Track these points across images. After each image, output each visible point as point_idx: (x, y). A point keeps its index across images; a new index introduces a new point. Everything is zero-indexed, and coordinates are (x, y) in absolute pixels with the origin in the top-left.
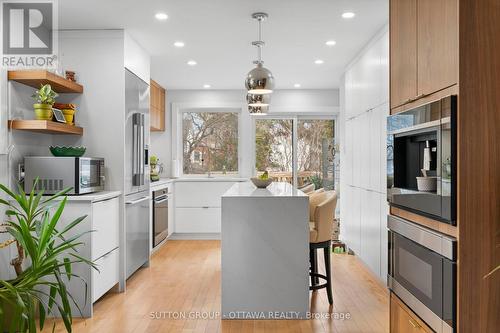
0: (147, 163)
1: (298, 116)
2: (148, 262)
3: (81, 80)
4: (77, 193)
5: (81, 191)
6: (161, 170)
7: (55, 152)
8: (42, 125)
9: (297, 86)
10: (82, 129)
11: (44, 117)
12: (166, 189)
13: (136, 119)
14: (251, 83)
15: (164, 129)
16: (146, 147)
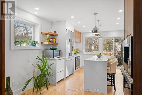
0: (73, 50)
1: (115, 38)
2: (73, 73)
3: (57, 33)
4: (54, 58)
5: (55, 57)
6: (80, 51)
7: (51, 49)
8: (47, 43)
9: (114, 30)
10: (57, 43)
11: (48, 41)
12: (80, 56)
13: (70, 41)
14: (93, 31)
15: (81, 42)
16: (73, 47)
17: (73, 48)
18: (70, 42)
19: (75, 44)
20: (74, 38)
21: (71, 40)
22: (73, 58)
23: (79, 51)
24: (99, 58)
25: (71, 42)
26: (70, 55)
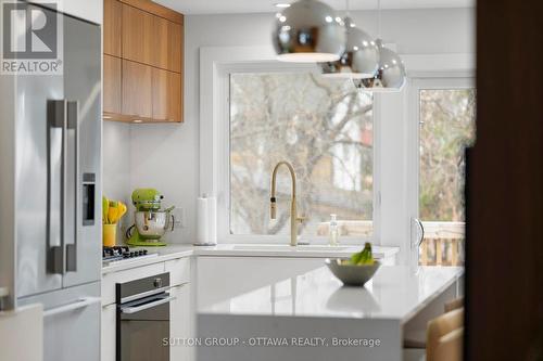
0: (90, 214)
6: (171, 224)
12: (165, 278)
13: (55, 114)
14: (284, 37)
15: (179, 119)
16: (90, 177)
17: (90, 190)
18: (57, 133)
19: (110, 140)
20: (100, 86)
21: (73, 106)
22: (90, 300)
23: (159, 222)
24: (354, 292)
25: (72, 125)
26: (57, 260)
